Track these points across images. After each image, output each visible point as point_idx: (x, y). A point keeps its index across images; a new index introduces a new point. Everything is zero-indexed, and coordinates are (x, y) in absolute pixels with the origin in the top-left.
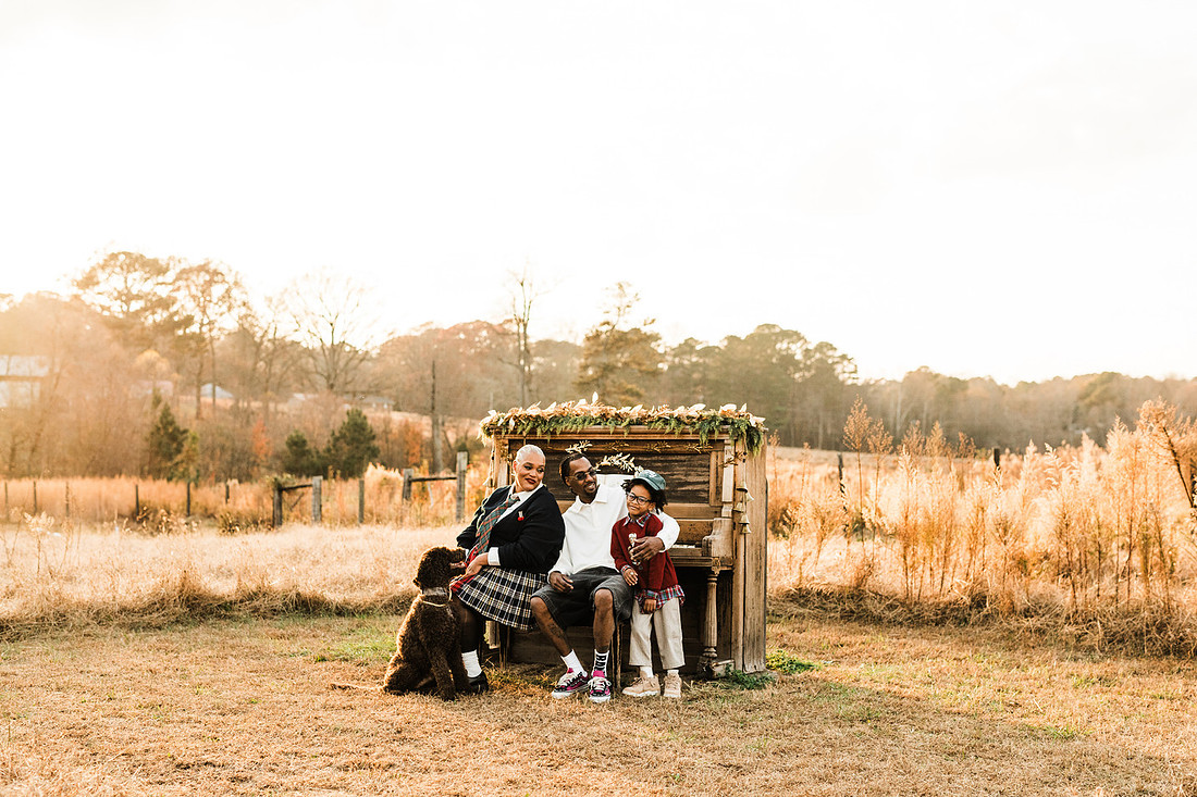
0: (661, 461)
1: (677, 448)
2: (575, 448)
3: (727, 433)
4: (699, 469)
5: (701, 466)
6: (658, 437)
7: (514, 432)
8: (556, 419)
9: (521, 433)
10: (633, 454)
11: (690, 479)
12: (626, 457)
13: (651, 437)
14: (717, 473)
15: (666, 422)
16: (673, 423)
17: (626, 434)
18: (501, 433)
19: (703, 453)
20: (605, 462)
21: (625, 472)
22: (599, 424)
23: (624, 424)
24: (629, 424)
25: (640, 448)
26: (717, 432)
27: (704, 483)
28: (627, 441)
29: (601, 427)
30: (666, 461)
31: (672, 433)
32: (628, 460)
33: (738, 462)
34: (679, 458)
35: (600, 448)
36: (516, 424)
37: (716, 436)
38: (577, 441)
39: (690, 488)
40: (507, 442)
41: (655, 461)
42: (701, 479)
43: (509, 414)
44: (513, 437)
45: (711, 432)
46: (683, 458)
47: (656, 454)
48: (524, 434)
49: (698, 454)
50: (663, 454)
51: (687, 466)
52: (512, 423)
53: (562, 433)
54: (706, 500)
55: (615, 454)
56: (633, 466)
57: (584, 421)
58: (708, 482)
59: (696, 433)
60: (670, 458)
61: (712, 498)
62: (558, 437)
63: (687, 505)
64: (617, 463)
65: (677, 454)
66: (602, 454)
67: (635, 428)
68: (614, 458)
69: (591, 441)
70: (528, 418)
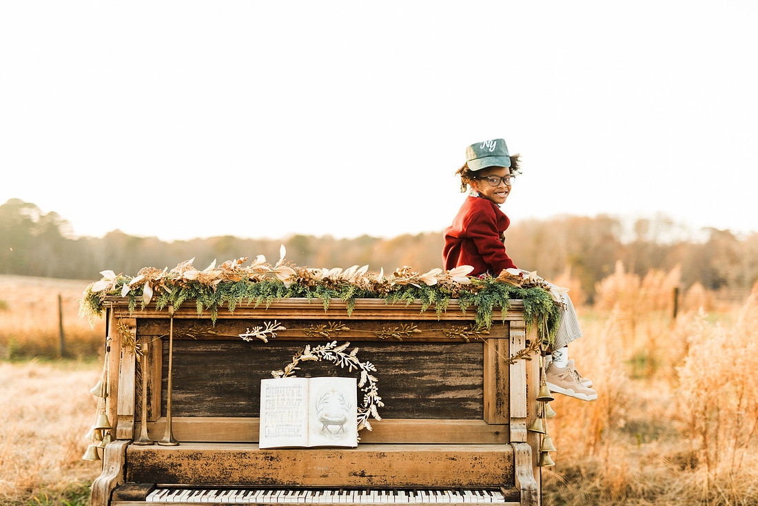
0: (402, 354)
1: (431, 334)
2: (256, 332)
3: (520, 309)
4: (466, 366)
5: (468, 361)
6: (400, 316)
7: (150, 307)
8: (227, 286)
9: (166, 308)
10: (354, 343)
11: (451, 381)
12: (344, 347)
13: (389, 316)
14: (497, 372)
15: (416, 292)
16: (432, 296)
17: (350, 312)
18: (126, 308)
19: (472, 341)
20: (308, 355)
21: (343, 372)
22: (303, 295)
23: (349, 295)
24: (355, 296)
25: (367, 334)
26: (505, 309)
27: (474, 387)
28: (347, 322)
29: (307, 299)
30: (411, 353)
31: (431, 310)
32: (347, 352)
33: (532, 355)
34: (431, 348)
35: (298, 333)
36: (156, 294)
37: (505, 316)
38: (260, 323)
39: (450, 395)
40: (134, 323)
41: (391, 354)
42: (468, 381)
43: (140, 278)
44: (144, 314)
45: (497, 309)
46: (438, 348)
47: (396, 342)
48: (172, 310)
49: (464, 342)
50: (406, 342)
51: (445, 361)
52: (148, 292)
53: (237, 309)
54: (479, 414)
55: (323, 342)
56: (356, 361)
57: (274, 290)
58: (482, 386)
59: (473, 309)
60: (416, 349)
61: (490, 409)
62: (231, 314)
63: (448, 423)
64: (329, 357)
65: (427, 342)
66: (302, 343)
67: (363, 302)
68: (323, 350)
69: (283, 322)
70: (177, 285)
